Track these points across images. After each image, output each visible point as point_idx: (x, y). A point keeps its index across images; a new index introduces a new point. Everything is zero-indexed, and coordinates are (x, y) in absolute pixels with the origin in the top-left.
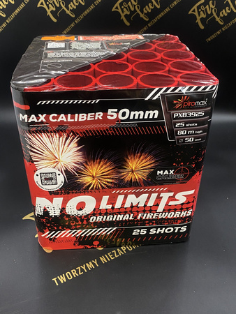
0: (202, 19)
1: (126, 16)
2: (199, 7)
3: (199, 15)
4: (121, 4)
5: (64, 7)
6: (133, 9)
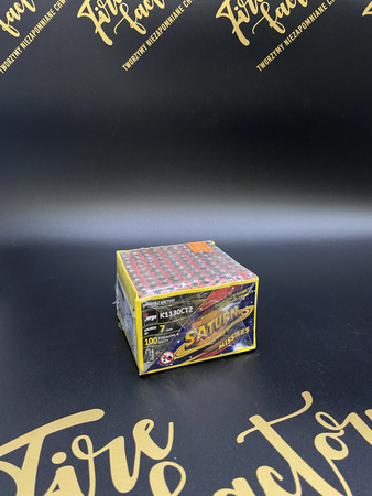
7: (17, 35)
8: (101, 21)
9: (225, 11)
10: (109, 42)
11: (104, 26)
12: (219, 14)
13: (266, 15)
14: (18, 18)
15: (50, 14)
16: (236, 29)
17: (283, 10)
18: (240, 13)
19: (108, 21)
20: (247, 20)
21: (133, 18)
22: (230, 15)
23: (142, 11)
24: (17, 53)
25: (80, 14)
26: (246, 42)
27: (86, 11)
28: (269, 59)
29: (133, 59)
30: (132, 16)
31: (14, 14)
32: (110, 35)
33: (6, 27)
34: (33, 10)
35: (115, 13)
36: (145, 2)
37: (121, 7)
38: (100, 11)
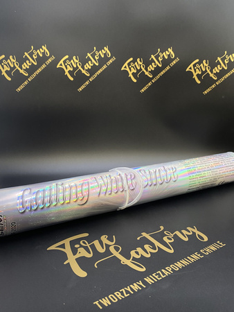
0: (198, 75)
1: (133, 74)
2: (194, 66)
3: (195, 72)
4: (129, 64)
5: (80, 68)
6: (139, 68)
7: (27, 75)
8: (68, 70)
9: (125, 67)
10: (72, 79)
11: (69, 72)
12: (123, 69)
13: (143, 69)
14: (28, 67)
15: (44, 66)
16: (131, 75)
17: (151, 68)
18: (132, 68)
19: (72, 69)
20: (135, 71)
21: (84, 69)
22: (128, 69)
23: (88, 66)
24: (26, 83)
25: (58, 66)
26: (135, 81)
27: (61, 65)
28: (145, 88)
29: (83, 87)
30: (83, 68)
31: (26, 65)
32: (72, 76)
33: (21, 71)
34: (36, 64)
35: (75, 66)
36: (90, 62)
37: (78, 64)
38: (68, 65)
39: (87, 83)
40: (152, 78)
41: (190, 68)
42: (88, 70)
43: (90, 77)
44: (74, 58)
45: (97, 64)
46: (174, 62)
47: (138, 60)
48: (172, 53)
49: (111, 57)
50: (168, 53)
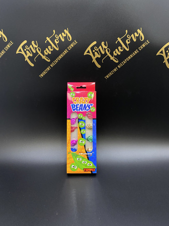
8: (28, 56)
10: (32, 65)
11: (29, 57)
15: (3, 52)
18: (96, 53)
23: (48, 51)
28: (111, 74)
29: (44, 73)
32: (32, 62)
36: (49, 47)
37: (37, 49)
38: (27, 51)
39: (48, 69)
40: (118, 64)
41: (162, 52)
42: (48, 56)
43: (50, 63)
44: (33, 42)
45: (57, 49)
46: (144, 46)
47: (103, 43)
48: (142, 34)
49: (72, 41)
50: (136, 35)
